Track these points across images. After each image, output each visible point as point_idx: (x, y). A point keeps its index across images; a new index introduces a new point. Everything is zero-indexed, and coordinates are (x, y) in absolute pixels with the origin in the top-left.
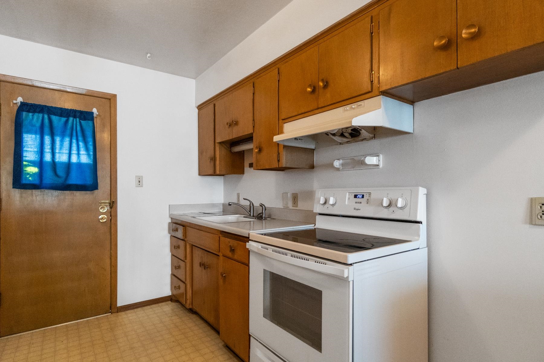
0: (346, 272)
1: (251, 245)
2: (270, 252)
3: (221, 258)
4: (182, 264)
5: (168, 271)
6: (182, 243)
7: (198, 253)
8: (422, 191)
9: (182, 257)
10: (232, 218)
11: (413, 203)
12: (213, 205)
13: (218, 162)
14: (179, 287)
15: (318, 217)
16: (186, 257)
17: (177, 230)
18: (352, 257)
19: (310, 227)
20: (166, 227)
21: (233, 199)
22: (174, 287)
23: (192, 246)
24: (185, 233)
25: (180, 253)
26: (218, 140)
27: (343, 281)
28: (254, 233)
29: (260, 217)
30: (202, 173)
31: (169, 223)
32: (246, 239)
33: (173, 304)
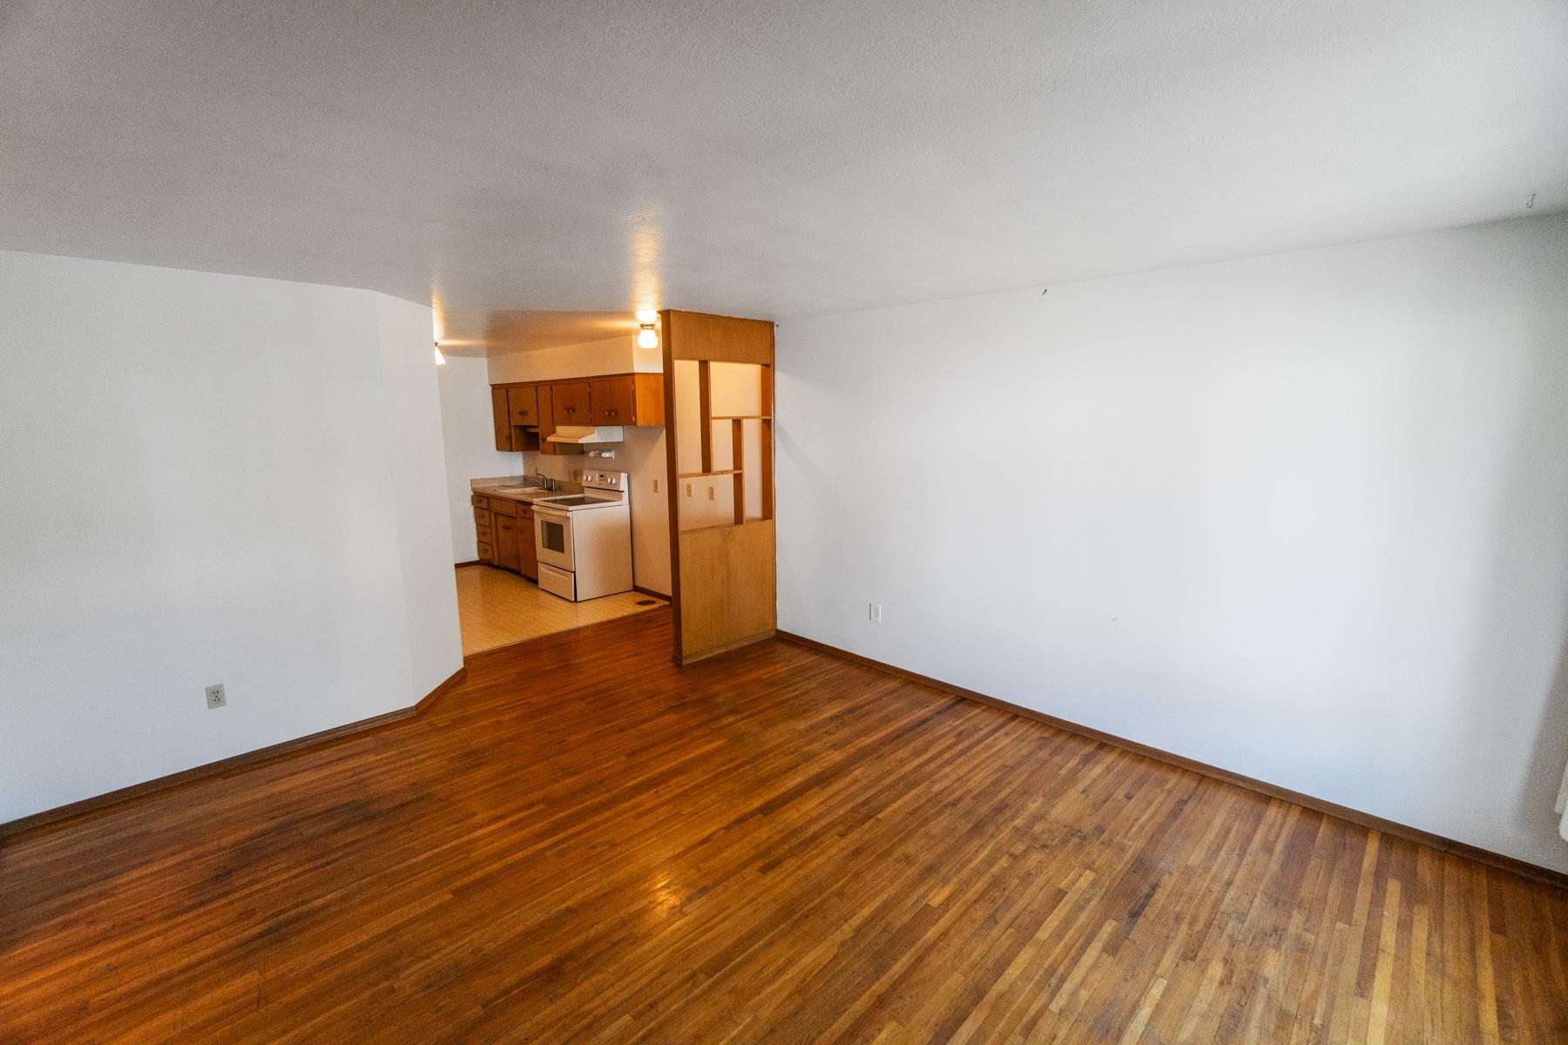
0: (569, 514)
1: (534, 508)
2: (543, 510)
3: (519, 519)
4: (488, 530)
5: (474, 538)
6: (486, 514)
7: (501, 520)
8: (624, 476)
9: (488, 524)
10: (529, 490)
11: (618, 483)
12: (513, 478)
13: (514, 440)
14: (486, 551)
15: (586, 489)
16: (491, 524)
17: (481, 502)
18: (571, 508)
19: (580, 495)
20: (470, 498)
21: (532, 473)
22: (481, 550)
23: (496, 514)
24: (489, 504)
25: (486, 521)
26: (513, 424)
27: (568, 518)
28: (535, 500)
29: (550, 489)
30: (499, 448)
31: (472, 497)
32: (532, 504)
33: (482, 567)
